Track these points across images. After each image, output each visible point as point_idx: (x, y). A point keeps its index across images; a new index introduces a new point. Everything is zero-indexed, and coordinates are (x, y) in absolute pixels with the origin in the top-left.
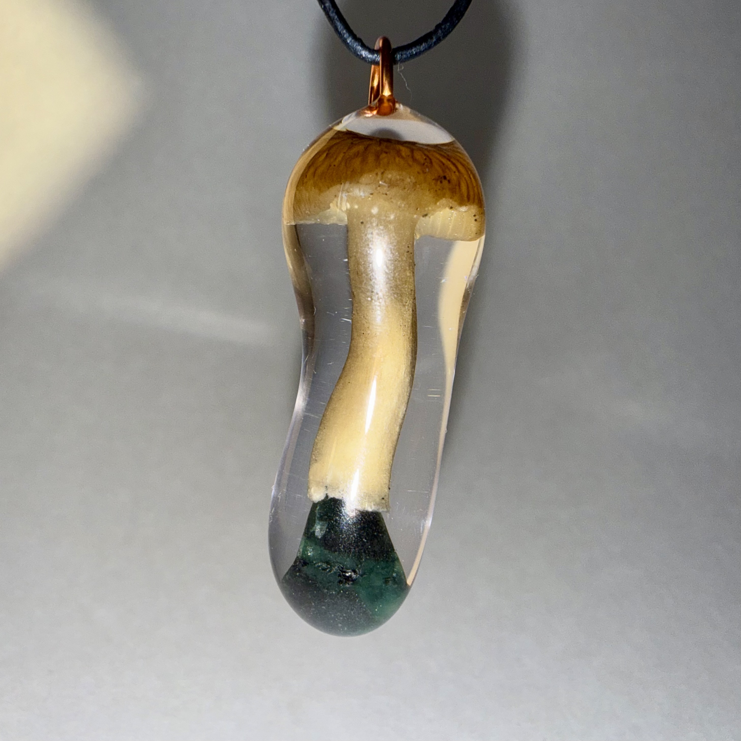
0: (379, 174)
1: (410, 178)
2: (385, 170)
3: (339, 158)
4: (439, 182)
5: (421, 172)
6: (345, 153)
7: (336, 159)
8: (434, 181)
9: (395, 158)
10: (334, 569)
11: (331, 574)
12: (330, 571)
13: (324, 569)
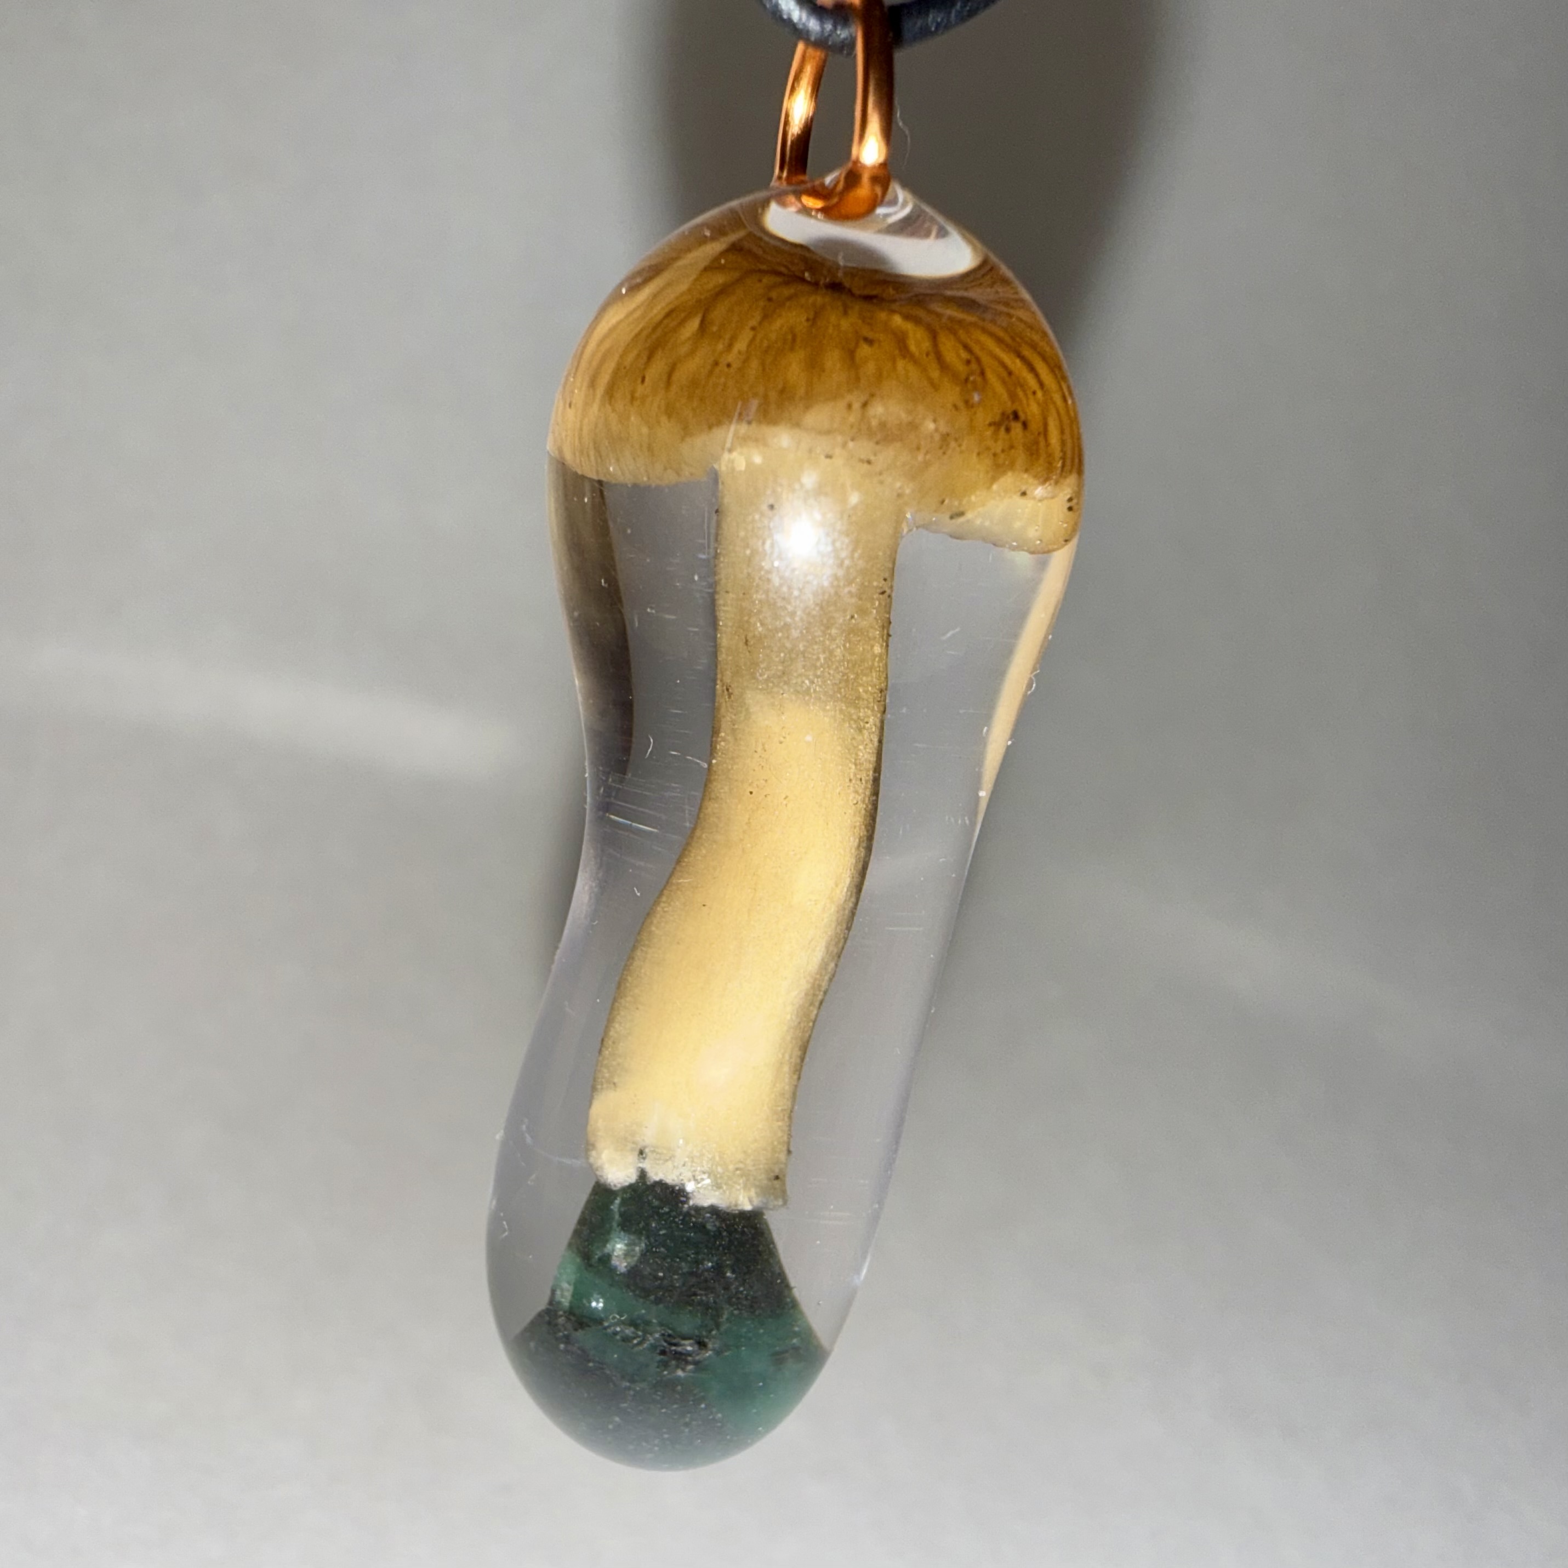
0: (857, 406)
1: (935, 421)
2: (872, 395)
3: (741, 345)
4: (1003, 429)
5: (961, 405)
6: (753, 329)
7: (730, 346)
8: (992, 428)
9: (894, 362)
10: (650, 1338)
11: (644, 1349)
12: (639, 1344)
13: (626, 1339)
